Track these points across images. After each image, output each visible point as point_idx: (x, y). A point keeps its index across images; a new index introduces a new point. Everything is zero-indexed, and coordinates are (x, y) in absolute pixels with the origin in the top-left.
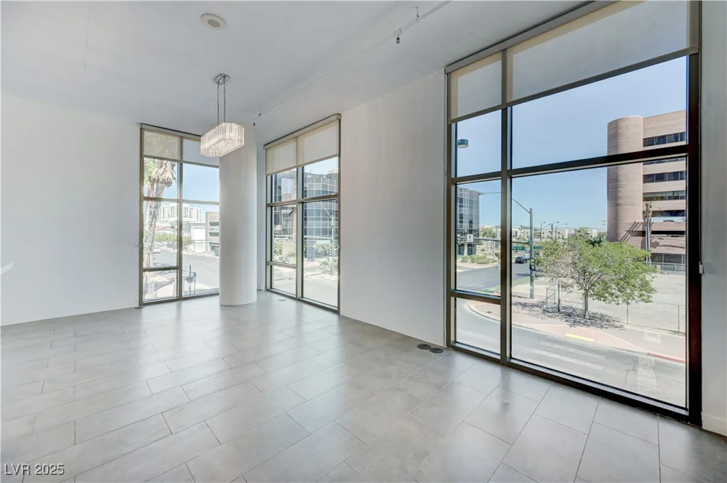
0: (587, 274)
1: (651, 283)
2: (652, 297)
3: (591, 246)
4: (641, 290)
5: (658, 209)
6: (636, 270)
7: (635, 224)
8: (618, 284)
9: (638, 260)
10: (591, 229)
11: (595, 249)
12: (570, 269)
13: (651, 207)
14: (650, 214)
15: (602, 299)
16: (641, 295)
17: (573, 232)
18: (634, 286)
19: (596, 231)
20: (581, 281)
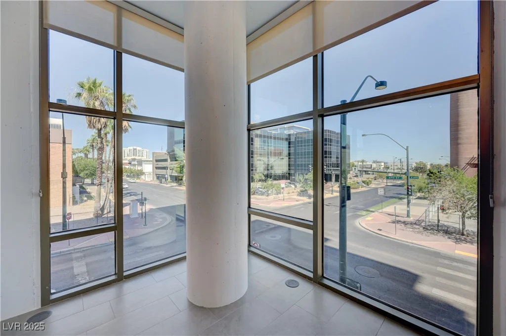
7: (473, 158)
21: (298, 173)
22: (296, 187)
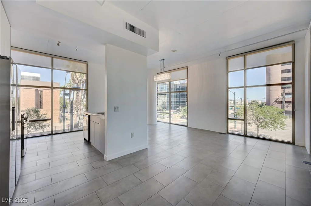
0: (259, 119)
1: (285, 122)
2: (285, 127)
3: (260, 107)
4: (281, 125)
5: (288, 92)
6: (279, 117)
7: (278, 98)
8: (271, 122)
9: (279, 113)
10: (259, 100)
11: (262, 109)
12: (252, 116)
13: (285, 91)
14: (285, 94)
15: (265, 128)
16: (281, 127)
17: (251, 102)
18: (278, 123)
19: (261, 101)
20: (256, 121)
21: (181, 106)
22: (179, 114)
